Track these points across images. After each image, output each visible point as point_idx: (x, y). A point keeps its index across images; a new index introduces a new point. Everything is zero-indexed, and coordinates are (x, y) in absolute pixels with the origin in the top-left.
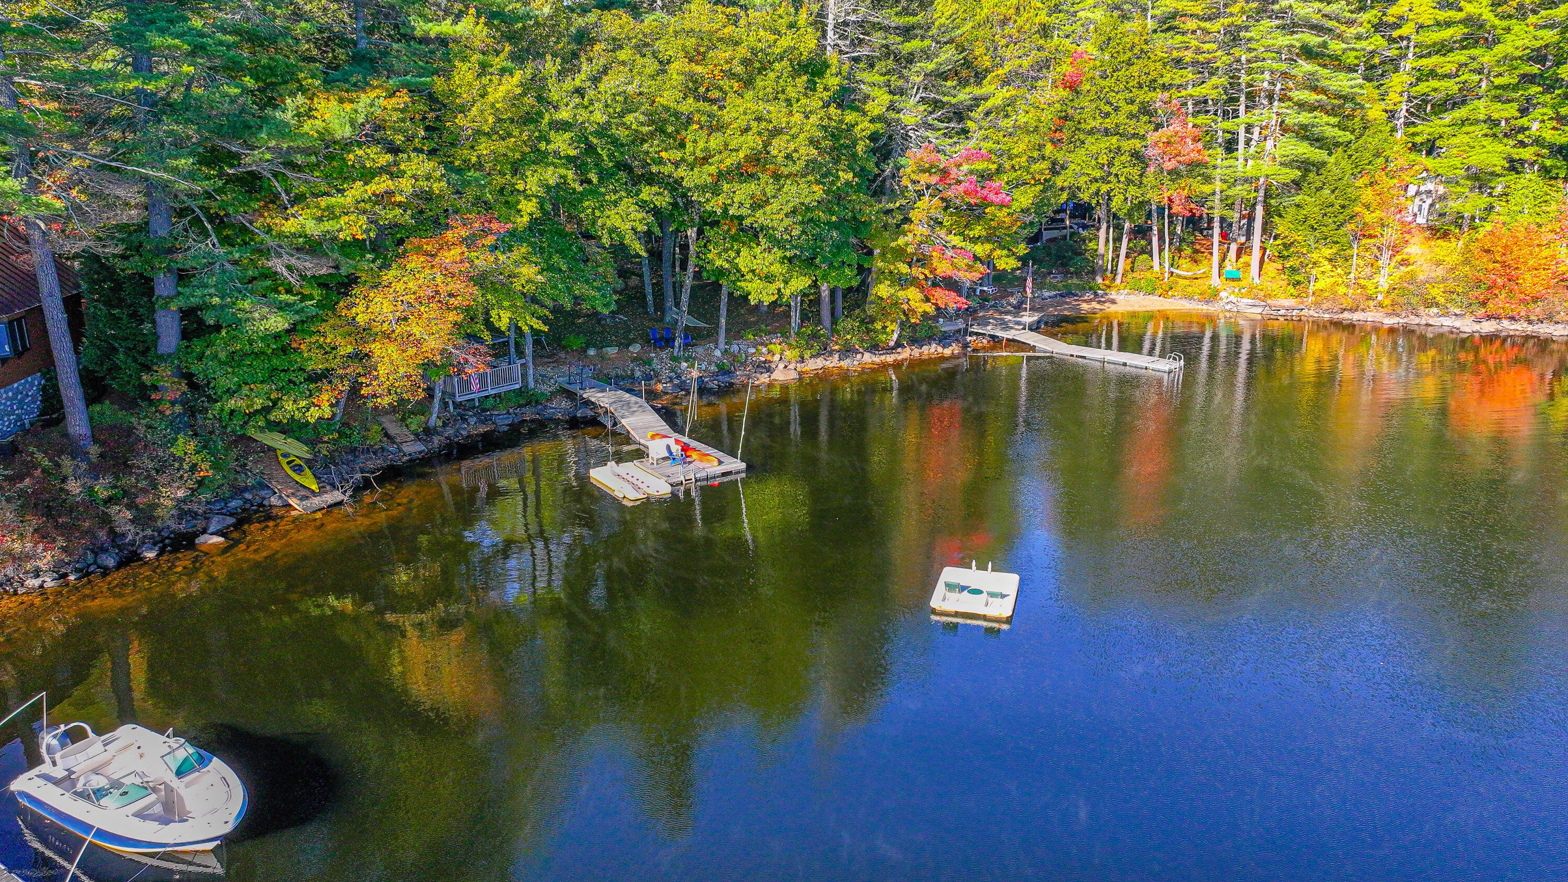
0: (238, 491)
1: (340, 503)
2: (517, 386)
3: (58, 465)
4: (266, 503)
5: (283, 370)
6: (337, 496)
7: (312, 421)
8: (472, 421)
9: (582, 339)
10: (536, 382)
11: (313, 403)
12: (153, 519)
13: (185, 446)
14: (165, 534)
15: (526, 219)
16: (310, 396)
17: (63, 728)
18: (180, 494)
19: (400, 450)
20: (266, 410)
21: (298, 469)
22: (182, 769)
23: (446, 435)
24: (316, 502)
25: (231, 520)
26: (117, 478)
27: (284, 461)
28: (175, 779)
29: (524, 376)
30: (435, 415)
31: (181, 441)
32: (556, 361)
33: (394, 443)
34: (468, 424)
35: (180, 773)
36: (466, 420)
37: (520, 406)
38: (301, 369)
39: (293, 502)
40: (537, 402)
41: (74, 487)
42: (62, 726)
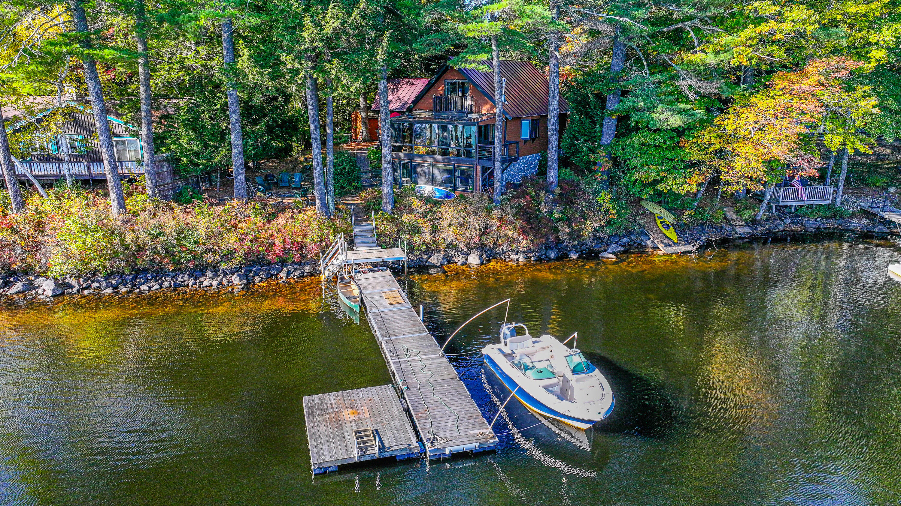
0: (629, 234)
1: (690, 252)
2: (828, 202)
3: (538, 195)
4: (643, 244)
5: (671, 160)
6: (689, 248)
7: (683, 193)
8: (788, 221)
9: (886, 179)
10: (842, 203)
11: (686, 182)
12: (580, 236)
13: (604, 197)
14: (584, 247)
15: (874, 64)
16: (685, 177)
17: (514, 325)
18: (596, 225)
19: (734, 230)
20: (655, 182)
21: (667, 227)
22: (576, 368)
23: (767, 226)
24: (675, 249)
25: (621, 249)
26: (566, 208)
27: (658, 221)
28: (571, 374)
30: (762, 212)
31: (603, 193)
32: (861, 192)
33: (730, 224)
34: (784, 223)
35: (575, 371)
36: (783, 220)
37: (827, 218)
38: (682, 160)
39: (660, 246)
40: (841, 217)
41: (544, 209)
42: (514, 323)
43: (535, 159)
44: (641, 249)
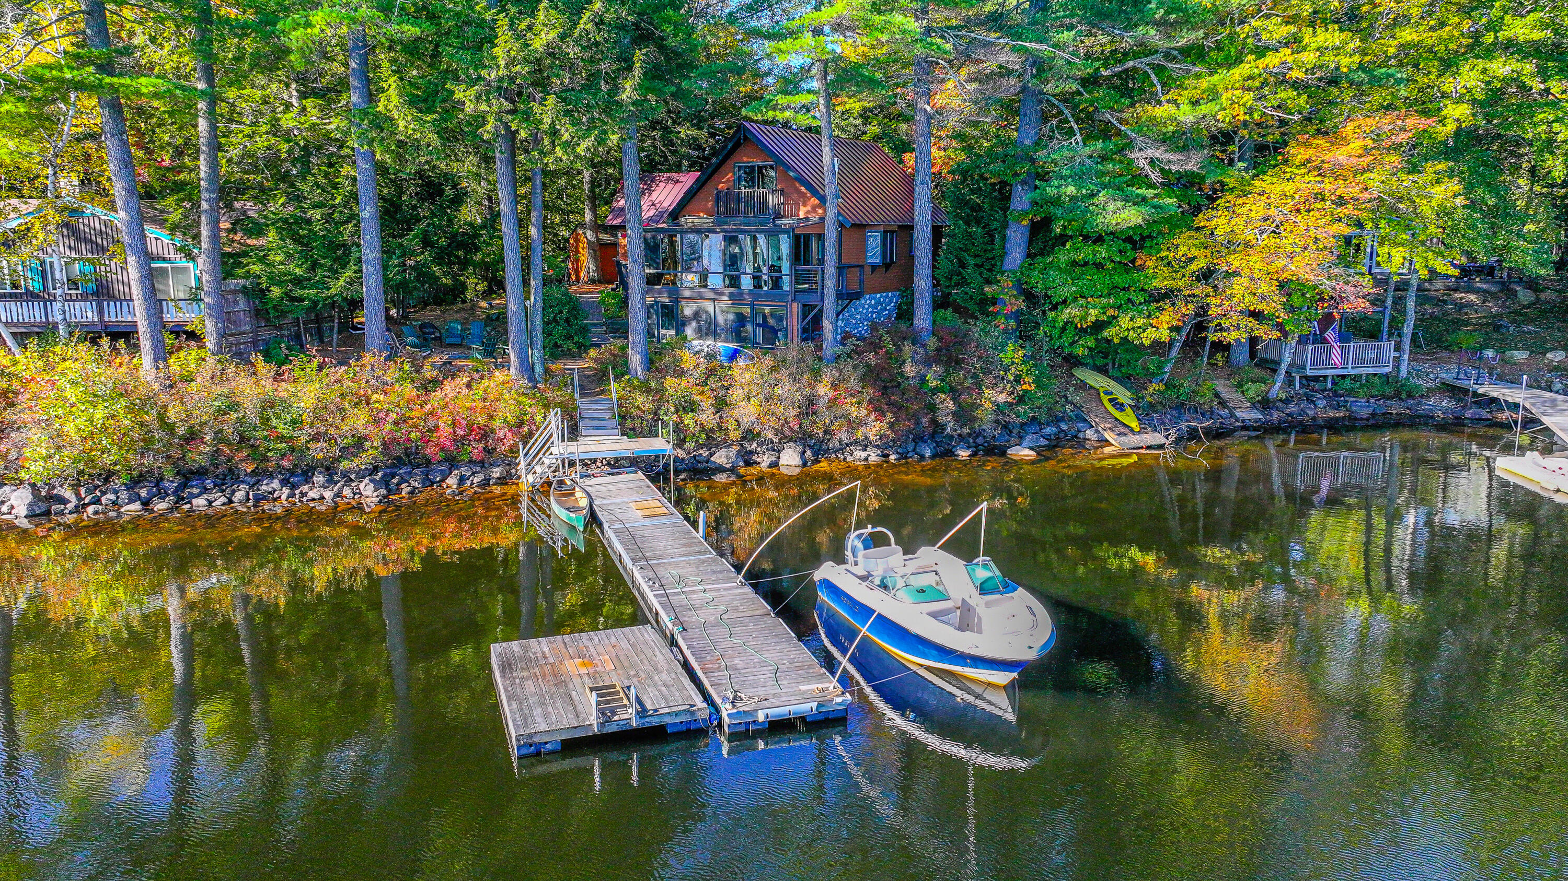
0: (1057, 420)
1: (1161, 447)
2: (1386, 370)
3: (899, 350)
4: (1081, 435)
5: (1124, 289)
6: (1158, 438)
7: (1147, 343)
8: (1322, 403)
9: (1478, 338)
10: (1409, 373)
11: (1151, 325)
12: (973, 419)
13: (1013, 354)
14: (980, 440)
15: (1451, 127)
16: (1149, 316)
17: (869, 529)
18: (1002, 398)
19: (1232, 415)
20: (1099, 326)
21: (1120, 407)
22: (985, 586)
23: (1288, 411)
24: (1135, 440)
25: (1044, 442)
26: (947, 371)
27: (1105, 399)
28: (975, 593)
29: (1397, 360)
30: (1278, 384)
31: (1010, 347)
32: (1437, 359)
33: (1226, 406)
34: (1316, 406)
35: (984, 589)
36: (1313, 402)
37: (1386, 397)
38: (1142, 290)
39: (1108, 436)
40: (1410, 396)
41: (910, 369)
42: (870, 526)
43: (891, 301)
44: (1079, 443)
